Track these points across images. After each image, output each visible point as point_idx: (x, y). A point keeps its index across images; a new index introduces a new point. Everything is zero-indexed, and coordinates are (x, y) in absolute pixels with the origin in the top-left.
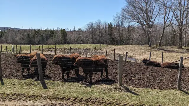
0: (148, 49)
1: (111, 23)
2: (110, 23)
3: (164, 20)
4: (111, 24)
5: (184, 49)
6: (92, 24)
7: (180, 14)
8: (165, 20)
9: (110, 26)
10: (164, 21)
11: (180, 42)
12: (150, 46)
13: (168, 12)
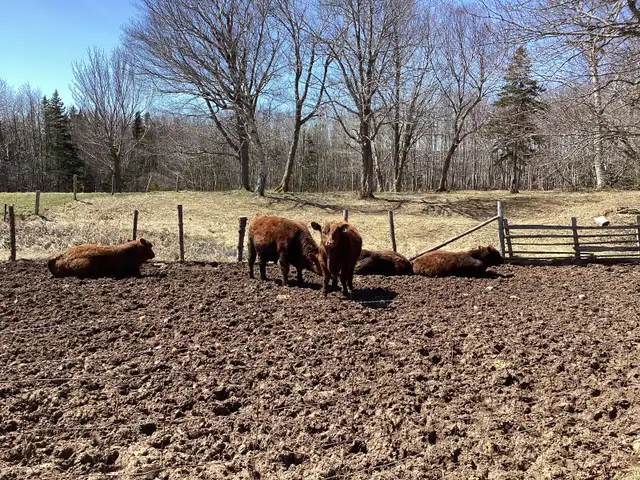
0: (262, 205)
1: (56, 94)
2: (50, 97)
3: (297, 92)
4: (56, 100)
5: (377, 199)
7: (361, 70)
8: (301, 98)
9: (53, 109)
10: (298, 98)
11: (365, 176)
12: (262, 194)
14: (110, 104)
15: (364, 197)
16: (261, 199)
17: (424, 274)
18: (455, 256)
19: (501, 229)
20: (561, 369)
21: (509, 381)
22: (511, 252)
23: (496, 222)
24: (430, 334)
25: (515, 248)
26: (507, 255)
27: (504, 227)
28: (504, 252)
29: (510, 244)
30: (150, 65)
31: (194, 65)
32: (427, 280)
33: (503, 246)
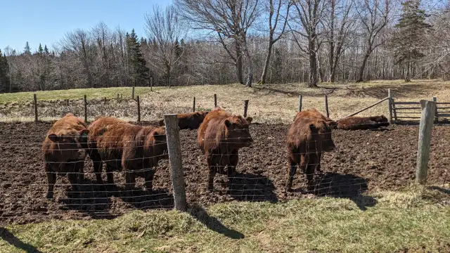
0: (250, 92)
1: (133, 31)
2: (130, 33)
3: (270, 25)
4: (133, 34)
5: (319, 87)
6: (82, 35)
7: (310, 11)
8: (273, 26)
9: (132, 39)
10: (271, 28)
11: (312, 73)
12: (250, 86)
13: (276, 7)
14: (165, 36)
15: (310, 86)
16: (250, 89)
17: (344, 129)
18: (362, 119)
19: (390, 104)
20: (399, 164)
21: (374, 167)
22: (396, 117)
23: (388, 100)
24: (342, 153)
25: (398, 115)
26: (394, 119)
27: (392, 103)
28: (392, 117)
29: (395, 113)
30: (187, 14)
31: (212, 13)
32: (345, 132)
33: (391, 114)
